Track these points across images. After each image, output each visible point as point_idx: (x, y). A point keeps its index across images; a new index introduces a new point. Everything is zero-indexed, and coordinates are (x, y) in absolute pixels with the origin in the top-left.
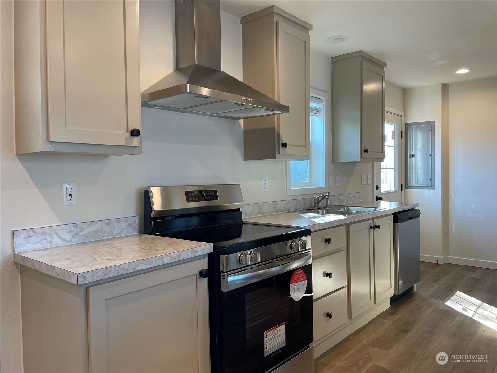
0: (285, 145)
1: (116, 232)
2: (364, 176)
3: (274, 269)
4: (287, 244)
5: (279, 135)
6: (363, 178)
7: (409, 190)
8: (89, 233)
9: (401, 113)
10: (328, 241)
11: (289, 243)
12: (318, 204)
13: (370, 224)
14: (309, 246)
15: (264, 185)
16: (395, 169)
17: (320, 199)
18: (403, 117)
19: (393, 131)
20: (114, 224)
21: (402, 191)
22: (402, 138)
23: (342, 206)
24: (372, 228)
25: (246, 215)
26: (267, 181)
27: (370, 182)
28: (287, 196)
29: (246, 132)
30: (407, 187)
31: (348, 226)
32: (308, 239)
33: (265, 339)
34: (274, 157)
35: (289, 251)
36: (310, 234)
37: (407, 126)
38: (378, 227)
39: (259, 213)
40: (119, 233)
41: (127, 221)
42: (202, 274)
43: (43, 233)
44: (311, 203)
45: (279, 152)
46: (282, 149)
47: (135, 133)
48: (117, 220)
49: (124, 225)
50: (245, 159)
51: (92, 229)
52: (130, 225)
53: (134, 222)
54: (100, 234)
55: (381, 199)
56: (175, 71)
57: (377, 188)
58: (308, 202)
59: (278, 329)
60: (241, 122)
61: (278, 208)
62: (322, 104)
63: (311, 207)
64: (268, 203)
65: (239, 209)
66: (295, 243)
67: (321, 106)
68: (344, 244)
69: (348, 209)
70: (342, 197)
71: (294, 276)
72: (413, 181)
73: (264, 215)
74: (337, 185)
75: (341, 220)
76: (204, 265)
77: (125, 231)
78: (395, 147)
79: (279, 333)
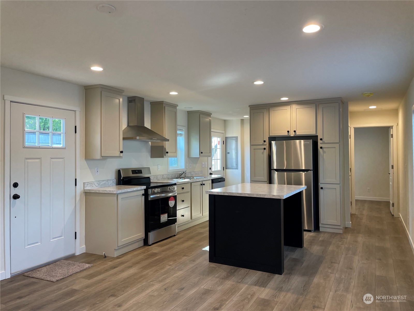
0: (167, 153)
1: (109, 184)
2: (203, 163)
3: (163, 195)
4: (168, 188)
5: (165, 149)
6: (203, 164)
7: (227, 170)
8: (102, 184)
9: (224, 132)
10: (183, 188)
11: (169, 188)
12: (181, 176)
13: (201, 183)
14: (176, 189)
15: (158, 168)
16: (220, 159)
17: (182, 173)
18: (224, 134)
19: (219, 141)
20: (109, 181)
21: (224, 170)
22: (224, 144)
23: (191, 177)
24: (201, 185)
25: (151, 180)
26: (160, 166)
27: (206, 166)
28: (168, 172)
29: (152, 147)
30: (226, 169)
31: (191, 183)
32: (175, 187)
33: (161, 217)
34: (163, 157)
35: (169, 190)
36: (176, 185)
37: (226, 138)
38: (204, 184)
39: (156, 179)
40: (110, 185)
41: (112, 181)
42: (143, 195)
43: (91, 184)
44: (178, 175)
45: (165, 155)
46: (166, 154)
47: (122, 152)
48: (110, 180)
49: (111, 182)
50: (151, 157)
51: (103, 183)
52: (113, 182)
53: (115, 181)
54: (105, 185)
55: (212, 174)
56: (127, 126)
57: (210, 169)
58: (177, 175)
59: (165, 215)
60: (150, 143)
61: (164, 177)
62: (183, 132)
63: (178, 177)
64: (160, 175)
65: (149, 177)
66: (171, 187)
67: (183, 133)
68: (190, 190)
69: (194, 178)
70: (192, 173)
71: (170, 198)
72: (229, 165)
73: (158, 180)
74: (190, 168)
75: (188, 181)
76: (143, 192)
77: (112, 184)
78: (220, 149)
79: (165, 216)
